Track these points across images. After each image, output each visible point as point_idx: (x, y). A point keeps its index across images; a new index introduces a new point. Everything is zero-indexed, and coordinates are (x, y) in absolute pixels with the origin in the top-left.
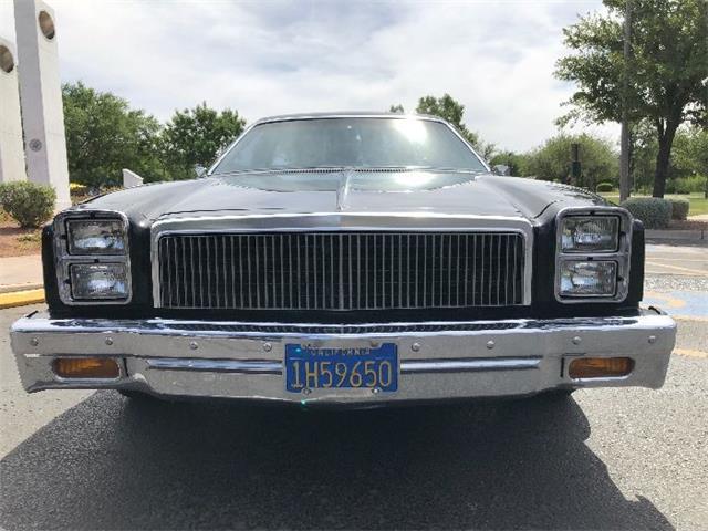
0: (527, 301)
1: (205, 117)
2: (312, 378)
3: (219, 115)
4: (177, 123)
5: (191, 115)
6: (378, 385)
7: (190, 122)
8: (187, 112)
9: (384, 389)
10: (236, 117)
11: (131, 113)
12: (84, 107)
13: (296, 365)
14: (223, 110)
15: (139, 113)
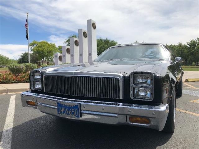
0: (121, 98)
2: (62, 111)
6: (75, 115)
9: (76, 117)
12: (107, 44)
13: (59, 108)
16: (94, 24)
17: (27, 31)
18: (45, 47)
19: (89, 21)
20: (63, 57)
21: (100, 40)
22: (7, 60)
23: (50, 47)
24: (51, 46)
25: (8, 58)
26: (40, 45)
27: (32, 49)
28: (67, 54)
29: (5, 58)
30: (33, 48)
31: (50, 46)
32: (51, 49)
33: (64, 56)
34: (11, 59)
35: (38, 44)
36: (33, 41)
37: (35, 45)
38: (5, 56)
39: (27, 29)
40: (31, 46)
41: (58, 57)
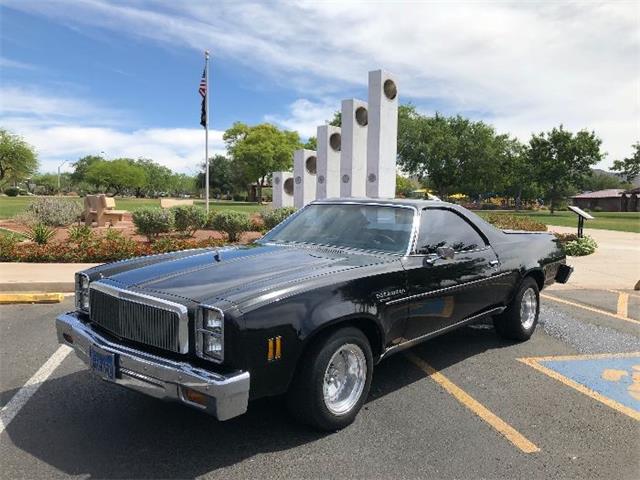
1: (560, 138)
2: (95, 363)
3: (574, 136)
4: (533, 145)
5: (546, 138)
7: (544, 143)
8: (542, 135)
9: (110, 377)
10: (592, 137)
11: (497, 137)
12: (459, 134)
14: (579, 131)
15: (505, 137)
16: (388, 83)
17: (204, 103)
18: (268, 143)
19: (374, 75)
20: (295, 185)
21: (438, 119)
22: (167, 177)
23: (281, 142)
24: (285, 141)
25: (169, 171)
26: (253, 135)
27: (230, 148)
28: (307, 176)
29: (162, 170)
30: (233, 145)
31: (281, 138)
32: (285, 148)
33: (299, 180)
34: (179, 173)
35: (247, 134)
36: (235, 124)
37: (239, 137)
38: (161, 164)
39: (204, 97)
40: (229, 137)
41: (283, 182)
